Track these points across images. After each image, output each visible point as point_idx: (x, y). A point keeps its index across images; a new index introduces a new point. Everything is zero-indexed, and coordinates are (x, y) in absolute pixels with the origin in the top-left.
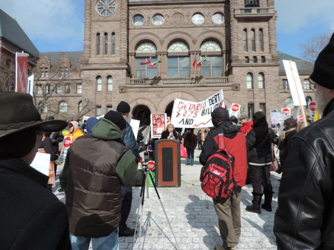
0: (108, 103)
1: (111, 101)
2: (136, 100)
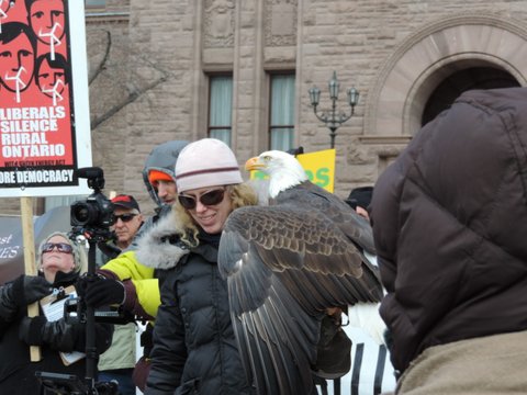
0: (272, 53)
1: (291, 39)
2: (438, 30)
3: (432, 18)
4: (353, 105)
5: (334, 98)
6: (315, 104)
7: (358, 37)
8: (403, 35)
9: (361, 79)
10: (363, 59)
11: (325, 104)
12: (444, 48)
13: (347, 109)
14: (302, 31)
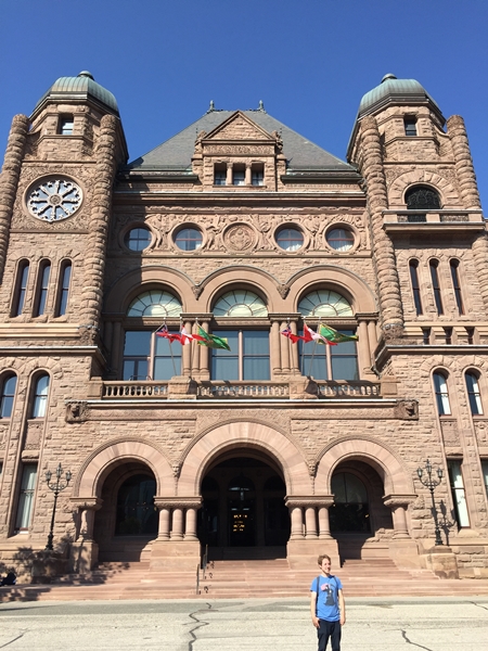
0: (26, 453)
1: (37, 446)
3: (112, 438)
4: (68, 480)
5: (59, 477)
6: (48, 480)
7: (73, 446)
8: (96, 446)
9: (73, 467)
10: (75, 457)
11: (54, 480)
12: (117, 452)
13: (65, 483)
14: (43, 442)
